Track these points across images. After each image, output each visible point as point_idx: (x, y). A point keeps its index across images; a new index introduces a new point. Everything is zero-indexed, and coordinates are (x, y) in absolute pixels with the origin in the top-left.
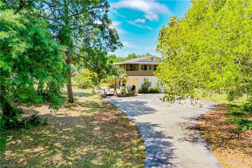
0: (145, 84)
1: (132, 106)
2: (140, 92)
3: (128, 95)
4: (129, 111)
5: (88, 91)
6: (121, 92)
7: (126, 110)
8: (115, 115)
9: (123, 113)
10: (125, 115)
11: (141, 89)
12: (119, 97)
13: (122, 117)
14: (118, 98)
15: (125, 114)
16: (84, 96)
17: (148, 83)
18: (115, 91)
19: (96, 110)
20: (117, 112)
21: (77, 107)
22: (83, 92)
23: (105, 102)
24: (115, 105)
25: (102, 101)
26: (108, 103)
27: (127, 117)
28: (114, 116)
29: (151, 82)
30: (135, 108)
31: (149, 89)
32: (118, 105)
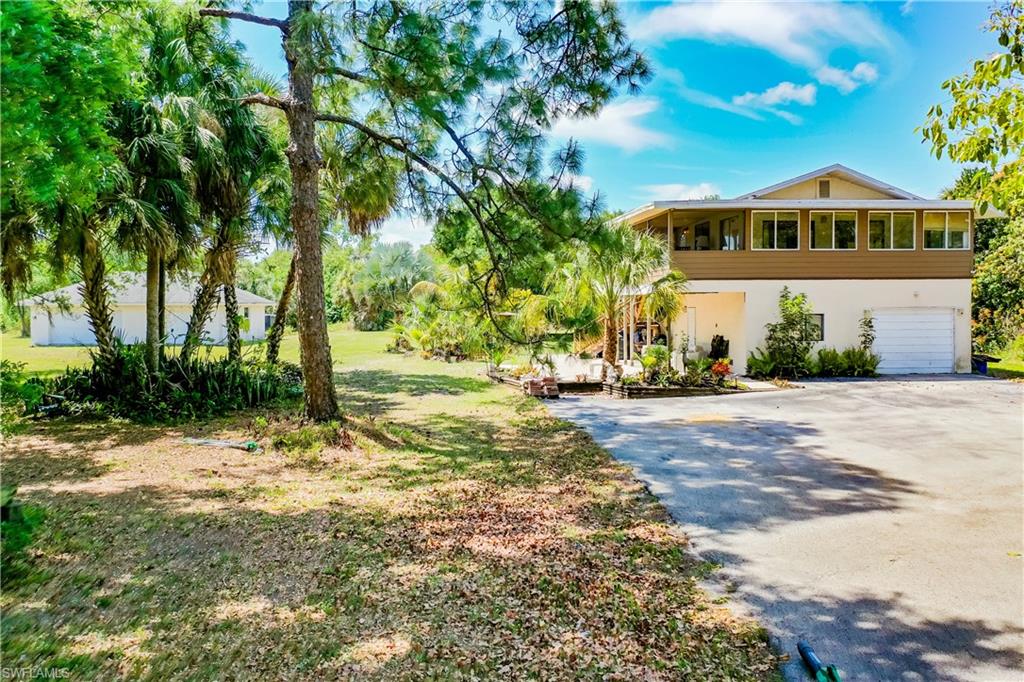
0: (790, 323)
1: (715, 450)
2: (756, 372)
3: (684, 388)
4: (692, 484)
5: (475, 369)
6: (644, 366)
7: (670, 473)
8: (584, 517)
9: (645, 500)
10: (664, 515)
11: (766, 353)
12: (631, 395)
13: (640, 532)
14: (626, 400)
15: (660, 507)
16: (440, 391)
17: (805, 318)
18: (607, 364)
19: (461, 467)
20: (606, 491)
21: (346, 447)
22: (442, 374)
23: (541, 423)
24: (597, 441)
25: (525, 419)
26: (556, 431)
27: (676, 532)
28: (571, 518)
29: (822, 315)
30: (738, 464)
31: (813, 356)
32: (616, 439)
